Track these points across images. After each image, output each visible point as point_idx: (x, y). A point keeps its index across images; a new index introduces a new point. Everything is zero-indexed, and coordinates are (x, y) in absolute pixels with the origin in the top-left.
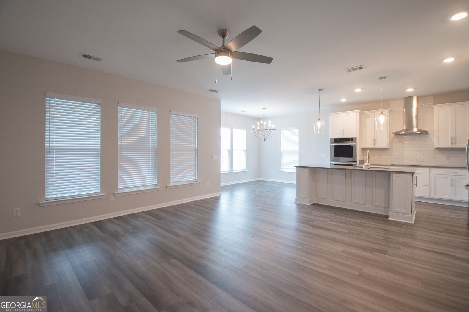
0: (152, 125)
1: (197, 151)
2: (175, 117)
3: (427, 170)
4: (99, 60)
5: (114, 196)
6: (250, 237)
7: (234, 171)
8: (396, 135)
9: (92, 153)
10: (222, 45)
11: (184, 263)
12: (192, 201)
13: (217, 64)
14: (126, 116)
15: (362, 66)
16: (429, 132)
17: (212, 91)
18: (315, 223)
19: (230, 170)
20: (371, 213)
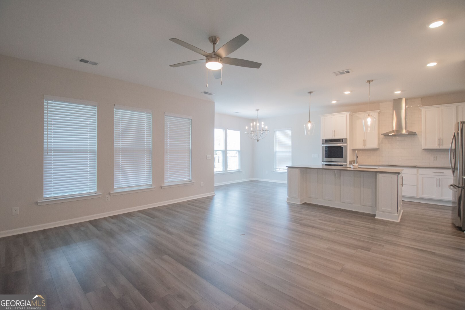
0: (147, 127)
1: (191, 151)
2: (170, 118)
3: (414, 170)
4: (96, 64)
5: (110, 195)
6: (240, 235)
7: (228, 172)
8: (385, 136)
9: (88, 153)
10: (213, 51)
11: (176, 260)
12: (187, 201)
13: (208, 69)
14: (122, 118)
15: (349, 70)
16: (417, 133)
17: (206, 93)
18: (303, 222)
19: (224, 170)
20: (359, 212)
